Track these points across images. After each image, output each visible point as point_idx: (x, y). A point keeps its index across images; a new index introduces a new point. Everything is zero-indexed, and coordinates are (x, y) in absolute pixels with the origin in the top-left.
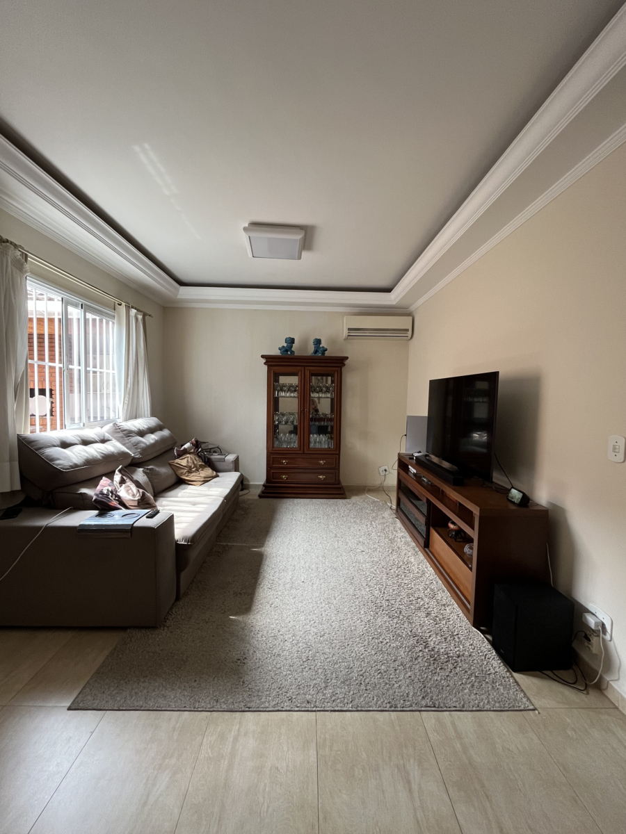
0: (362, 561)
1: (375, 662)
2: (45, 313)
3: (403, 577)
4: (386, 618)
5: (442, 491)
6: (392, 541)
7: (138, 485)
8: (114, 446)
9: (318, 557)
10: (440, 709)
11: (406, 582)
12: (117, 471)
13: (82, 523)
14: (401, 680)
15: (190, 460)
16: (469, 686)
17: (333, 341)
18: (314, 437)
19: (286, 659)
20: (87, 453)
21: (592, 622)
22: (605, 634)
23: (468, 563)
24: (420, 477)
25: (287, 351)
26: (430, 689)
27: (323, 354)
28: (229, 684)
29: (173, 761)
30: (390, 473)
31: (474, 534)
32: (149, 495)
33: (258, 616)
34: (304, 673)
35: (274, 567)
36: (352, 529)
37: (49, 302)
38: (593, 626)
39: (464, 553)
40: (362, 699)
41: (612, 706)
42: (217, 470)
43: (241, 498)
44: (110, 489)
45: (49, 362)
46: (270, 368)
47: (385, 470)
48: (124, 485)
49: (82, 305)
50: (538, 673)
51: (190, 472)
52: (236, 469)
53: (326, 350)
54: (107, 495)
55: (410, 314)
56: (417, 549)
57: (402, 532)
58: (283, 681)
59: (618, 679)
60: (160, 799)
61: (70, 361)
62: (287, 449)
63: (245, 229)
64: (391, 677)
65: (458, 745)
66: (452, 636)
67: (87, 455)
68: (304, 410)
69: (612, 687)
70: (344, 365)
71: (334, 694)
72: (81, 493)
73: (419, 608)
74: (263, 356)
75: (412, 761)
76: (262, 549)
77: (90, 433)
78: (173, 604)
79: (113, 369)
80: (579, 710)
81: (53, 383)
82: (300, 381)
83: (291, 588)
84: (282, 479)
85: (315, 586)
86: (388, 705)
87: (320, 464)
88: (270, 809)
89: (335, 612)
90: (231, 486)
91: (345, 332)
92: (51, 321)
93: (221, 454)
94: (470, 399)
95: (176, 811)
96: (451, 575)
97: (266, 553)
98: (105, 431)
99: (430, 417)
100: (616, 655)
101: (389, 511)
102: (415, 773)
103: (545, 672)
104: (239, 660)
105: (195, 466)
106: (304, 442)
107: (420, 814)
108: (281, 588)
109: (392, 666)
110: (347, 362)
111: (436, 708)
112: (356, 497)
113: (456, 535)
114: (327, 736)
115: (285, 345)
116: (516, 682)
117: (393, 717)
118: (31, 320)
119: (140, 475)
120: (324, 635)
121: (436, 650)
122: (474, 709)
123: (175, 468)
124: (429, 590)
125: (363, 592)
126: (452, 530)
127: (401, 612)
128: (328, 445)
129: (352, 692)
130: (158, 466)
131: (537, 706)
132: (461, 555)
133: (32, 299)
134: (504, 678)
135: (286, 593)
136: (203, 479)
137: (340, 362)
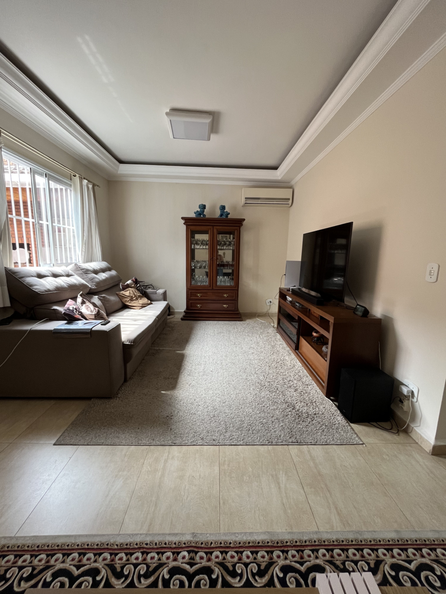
0: (252, 358)
1: (259, 418)
2: (19, 184)
3: (280, 368)
4: (268, 392)
5: (310, 310)
6: (273, 347)
7: (94, 305)
8: (76, 280)
9: (222, 357)
10: (301, 444)
11: (282, 371)
12: (79, 296)
13: (55, 328)
14: (276, 428)
15: (131, 292)
16: (321, 431)
17: (234, 208)
18: (220, 278)
19: (199, 416)
20: (57, 282)
21: (405, 390)
22: (413, 398)
23: (325, 357)
24: (294, 303)
25: (200, 214)
26: (295, 432)
27: (227, 216)
28: (161, 430)
29: (125, 473)
30: (273, 303)
31: (329, 336)
32: (103, 313)
33: (181, 392)
34: (212, 424)
35: (191, 362)
36: (246, 340)
37: (21, 175)
38: (405, 393)
39: (322, 351)
40: (250, 439)
41: (414, 442)
42: (151, 300)
43: (168, 321)
44: (75, 307)
45: (25, 217)
46: (188, 227)
47: (270, 302)
48: (84, 305)
49: (46, 174)
50: (367, 424)
51: (132, 300)
52: (165, 299)
53: (229, 214)
54: (73, 311)
55: (291, 187)
56: (290, 352)
57: (281, 341)
58: (198, 428)
59: (420, 426)
60: (117, 493)
61: (40, 218)
62: (200, 286)
63: (167, 114)
64: (270, 426)
65: (312, 463)
66: (312, 402)
67: (57, 284)
68: (213, 258)
69: (415, 430)
70: (242, 225)
71: (231, 435)
72: (54, 309)
73: (290, 387)
74: (183, 218)
75: (281, 472)
76: (184, 352)
77: (58, 270)
78: (123, 384)
79: (73, 226)
80: (392, 444)
81: (29, 239)
82: (210, 237)
83: (204, 375)
84: (197, 307)
85: (220, 374)
86: (267, 442)
87: (224, 297)
88: (189, 498)
89: (234, 389)
90: (161, 310)
91: (243, 201)
92: (24, 190)
93: (154, 289)
94: (333, 252)
95: (128, 500)
96: (312, 366)
97: (186, 354)
98: (69, 269)
99: (303, 262)
100: (419, 411)
101: (272, 329)
102: (283, 478)
103: (372, 423)
104: (168, 416)
105: (135, 296)
106: (213, 281)
107: (285, 501)
108: (197, 375)
109: (270, 420)
110: (244, 223)
111: (299, 443)
112: (249, 320)
113: (317, 340)
114: (226, 459)
115: (199, 210)
116: (352, 428)
117: (270, 449)
118: (8, 189)
119: (96, 299)
120: (225, 403)
121: (300, 411)
122: (323, 444)
123: (121, 297)
124: (297, 376)
125: (253, 377)
126: (315, 337)
127: (277, 389)
128: (230, 284)
129: (243, 435)
130: (109, 295)
131: (365, 442)
132: (320, 352)
133: (8, 172)
134: (344, 426)
135: (200, 378)
136: (141, 305)
137: (239, 222)
